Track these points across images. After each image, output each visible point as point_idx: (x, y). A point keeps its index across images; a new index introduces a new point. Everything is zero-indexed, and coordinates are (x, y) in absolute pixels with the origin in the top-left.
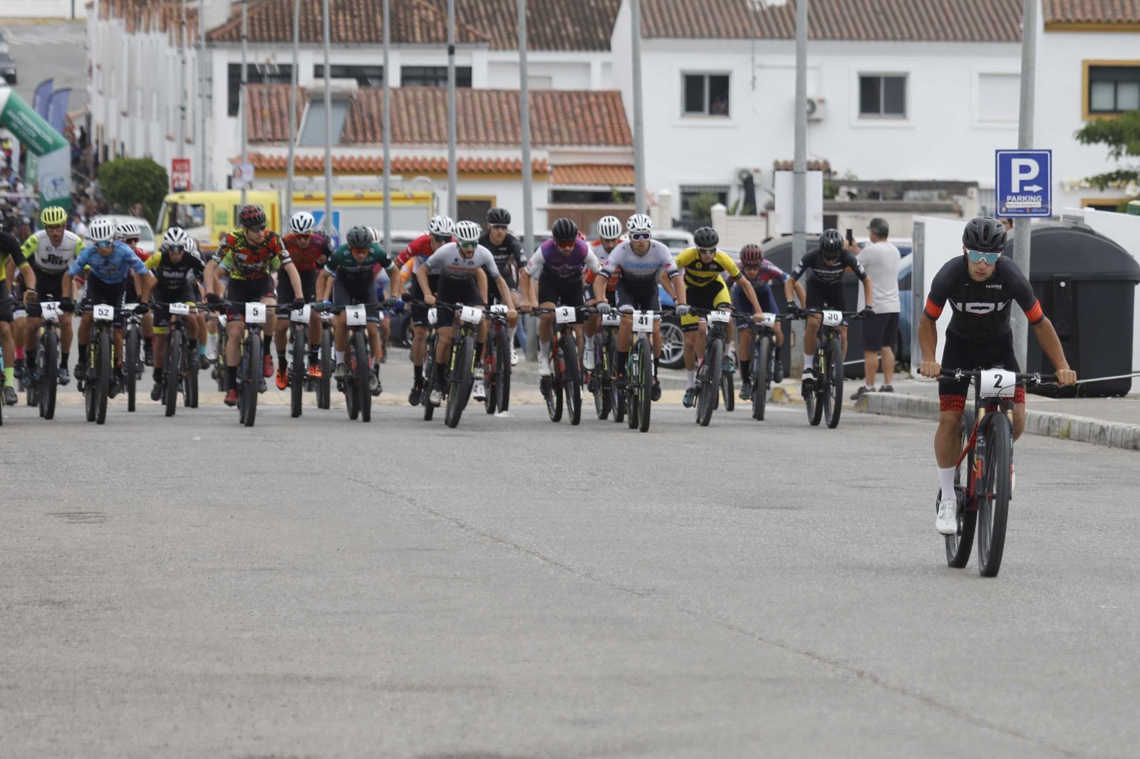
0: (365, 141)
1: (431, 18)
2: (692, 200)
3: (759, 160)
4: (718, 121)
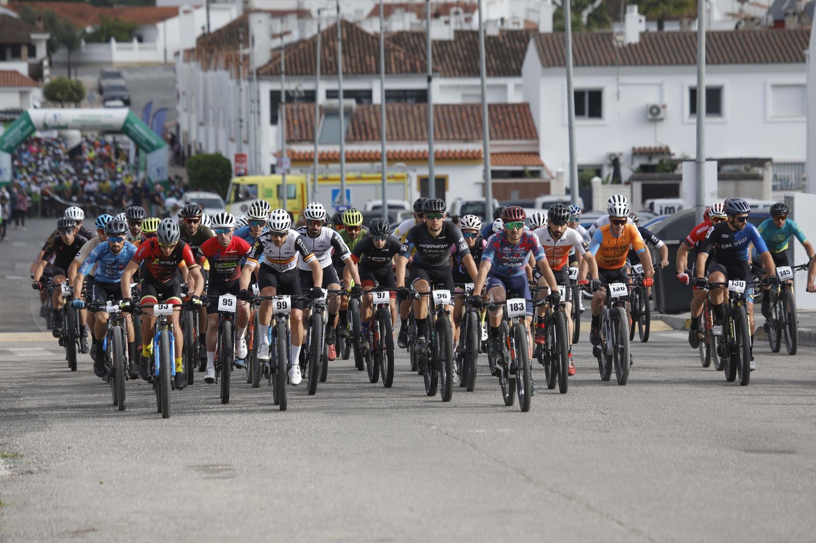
0: (361, 140)
1: (402, 57)
3: (622, 147)
4: (595, 122)
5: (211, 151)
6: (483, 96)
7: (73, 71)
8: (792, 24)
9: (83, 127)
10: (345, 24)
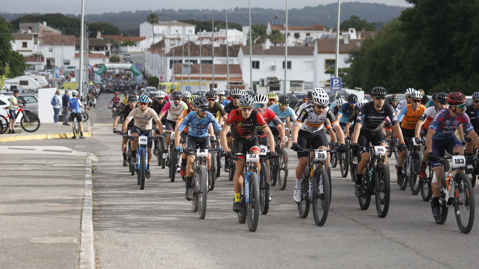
0: (194, 73)
2: (253, 84)
3: (265, 77)
5: (154, 76)
6: (227, 62)
7: (117, 54)
8: (310, 45)
9: (120, 69)
10: (191, 42)
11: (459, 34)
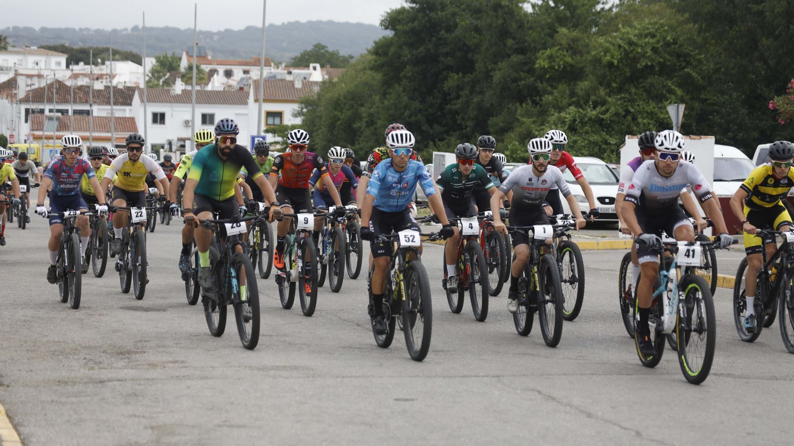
0: (63, 130)
1: (82, 96)
2: (154, 148)
3: (174, 137)
4: (162, 126)
6: (112, 113)
10: (58, 81)
11: (456, 76)
